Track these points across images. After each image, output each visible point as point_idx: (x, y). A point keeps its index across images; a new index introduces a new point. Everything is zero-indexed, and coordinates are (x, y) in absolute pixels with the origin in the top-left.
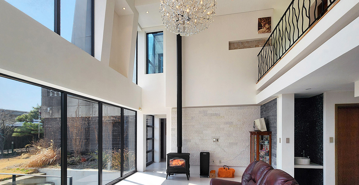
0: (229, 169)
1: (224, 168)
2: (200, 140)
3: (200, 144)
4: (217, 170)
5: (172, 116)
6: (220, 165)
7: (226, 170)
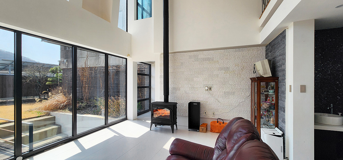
0: (223, 123)
1: (218, 122)
2: (190, 88)
3: (190, 93)
4: (209, 122)
5: (160, 62)
6: (213, 118)
7: (220, 124)
